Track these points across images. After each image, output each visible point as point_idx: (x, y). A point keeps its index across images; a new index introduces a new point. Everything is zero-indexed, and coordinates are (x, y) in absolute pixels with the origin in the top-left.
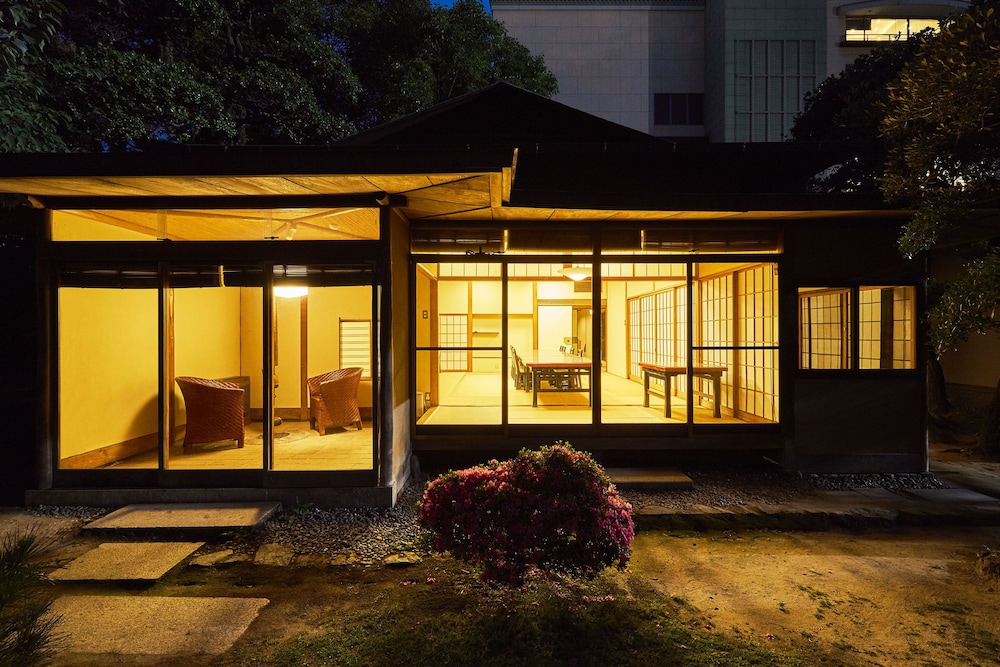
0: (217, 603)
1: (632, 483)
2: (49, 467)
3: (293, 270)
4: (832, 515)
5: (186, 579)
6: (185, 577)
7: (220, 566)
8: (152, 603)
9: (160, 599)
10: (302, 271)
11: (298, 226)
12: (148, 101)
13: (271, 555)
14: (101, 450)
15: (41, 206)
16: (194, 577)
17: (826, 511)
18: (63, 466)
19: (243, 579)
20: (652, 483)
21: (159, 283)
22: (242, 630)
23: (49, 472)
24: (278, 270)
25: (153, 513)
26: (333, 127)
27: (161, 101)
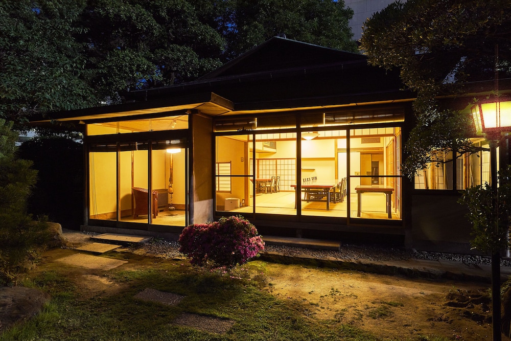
0: (114, 260)
1: (306, 245)
2: (87, 217)
3: (173, 142)
4: (400, 268)
5: (111, 255)
6: (111, 254)
7: (123, 253)
8: (98, 258)
9: (100, 257)
10: (178, 142)
11: (177, 121)
12: (127, 73)
13: (139, 252)
14: (105, 214)
15: (84, 123)
16: (113, 254)
17: (398, 266)
18: (91, 218)
19: (127, 256)
20: (317, 246)
21: (117, 150)
22: (115, 267)
23: (87, 219)
24: (168, 142)
25: (112, 236)
26: (212, 66)
27: (132, 72)
